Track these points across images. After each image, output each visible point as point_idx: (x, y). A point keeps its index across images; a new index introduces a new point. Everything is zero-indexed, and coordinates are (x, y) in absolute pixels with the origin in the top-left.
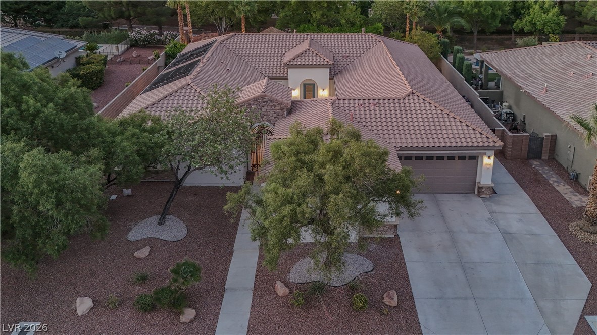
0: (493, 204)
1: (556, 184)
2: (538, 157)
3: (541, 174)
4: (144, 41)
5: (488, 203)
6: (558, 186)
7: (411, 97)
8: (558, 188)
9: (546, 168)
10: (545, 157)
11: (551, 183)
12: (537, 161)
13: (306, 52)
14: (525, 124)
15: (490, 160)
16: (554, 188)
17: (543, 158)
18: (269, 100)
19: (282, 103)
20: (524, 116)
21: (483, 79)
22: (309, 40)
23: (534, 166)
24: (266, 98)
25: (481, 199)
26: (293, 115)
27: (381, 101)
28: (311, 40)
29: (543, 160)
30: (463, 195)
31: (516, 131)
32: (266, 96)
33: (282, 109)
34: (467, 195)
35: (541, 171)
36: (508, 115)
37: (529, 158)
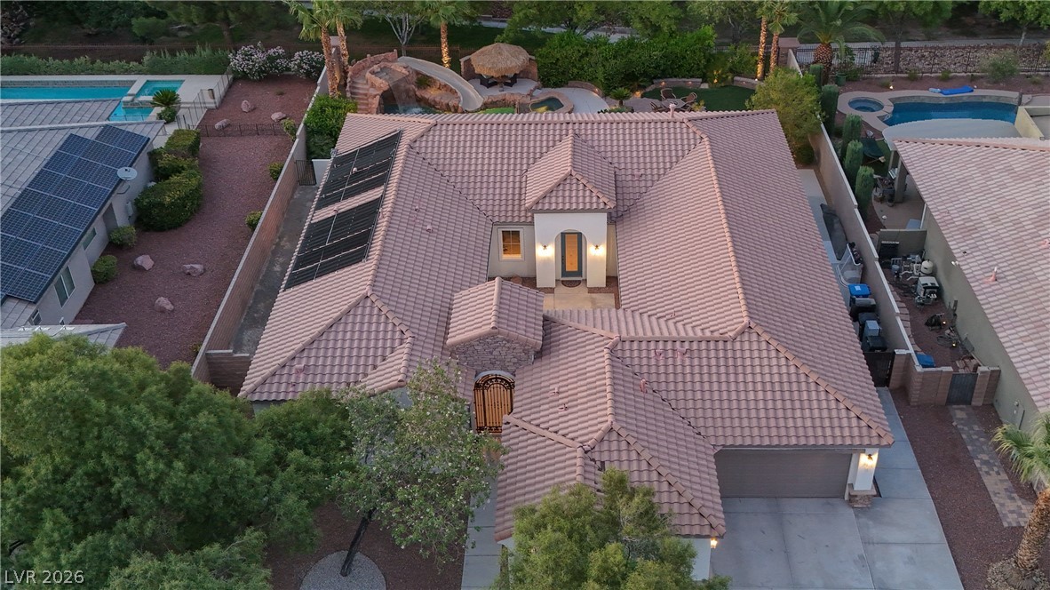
0: (871, 523)
1: (985, 468)
2: (965, 400)
3: (963, 443)
4: (260, 71)
5: (863, 520)
6: (987, 473)
7: (746, 337)
8: (987, 480)
9: (976, 428)
10: (978, 401)
11: (978, 465)
12: (962, 409)
13: (565, 180)
14: (955, 315)
15: (870, 460)
16: (980, 477)
17: (973, 403)
18: (504, 339)
19: (526, 343)
20: (956, 302)
21: (897, 180)
22: (570, 137)
23: (954, 424)
24: (500, 336)
25: (852, 511)
26: (545, 361)
27: (695, 346)
28: (576, 135)
29: (976, 408)
30: (824, 500)
31: (938, 327)
32: (499, 333)
33: (526, 352)
34: (830, 500)
35: (964, 436)
36: (928, 290)
37: (950, 401)
